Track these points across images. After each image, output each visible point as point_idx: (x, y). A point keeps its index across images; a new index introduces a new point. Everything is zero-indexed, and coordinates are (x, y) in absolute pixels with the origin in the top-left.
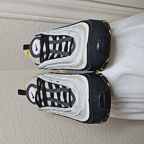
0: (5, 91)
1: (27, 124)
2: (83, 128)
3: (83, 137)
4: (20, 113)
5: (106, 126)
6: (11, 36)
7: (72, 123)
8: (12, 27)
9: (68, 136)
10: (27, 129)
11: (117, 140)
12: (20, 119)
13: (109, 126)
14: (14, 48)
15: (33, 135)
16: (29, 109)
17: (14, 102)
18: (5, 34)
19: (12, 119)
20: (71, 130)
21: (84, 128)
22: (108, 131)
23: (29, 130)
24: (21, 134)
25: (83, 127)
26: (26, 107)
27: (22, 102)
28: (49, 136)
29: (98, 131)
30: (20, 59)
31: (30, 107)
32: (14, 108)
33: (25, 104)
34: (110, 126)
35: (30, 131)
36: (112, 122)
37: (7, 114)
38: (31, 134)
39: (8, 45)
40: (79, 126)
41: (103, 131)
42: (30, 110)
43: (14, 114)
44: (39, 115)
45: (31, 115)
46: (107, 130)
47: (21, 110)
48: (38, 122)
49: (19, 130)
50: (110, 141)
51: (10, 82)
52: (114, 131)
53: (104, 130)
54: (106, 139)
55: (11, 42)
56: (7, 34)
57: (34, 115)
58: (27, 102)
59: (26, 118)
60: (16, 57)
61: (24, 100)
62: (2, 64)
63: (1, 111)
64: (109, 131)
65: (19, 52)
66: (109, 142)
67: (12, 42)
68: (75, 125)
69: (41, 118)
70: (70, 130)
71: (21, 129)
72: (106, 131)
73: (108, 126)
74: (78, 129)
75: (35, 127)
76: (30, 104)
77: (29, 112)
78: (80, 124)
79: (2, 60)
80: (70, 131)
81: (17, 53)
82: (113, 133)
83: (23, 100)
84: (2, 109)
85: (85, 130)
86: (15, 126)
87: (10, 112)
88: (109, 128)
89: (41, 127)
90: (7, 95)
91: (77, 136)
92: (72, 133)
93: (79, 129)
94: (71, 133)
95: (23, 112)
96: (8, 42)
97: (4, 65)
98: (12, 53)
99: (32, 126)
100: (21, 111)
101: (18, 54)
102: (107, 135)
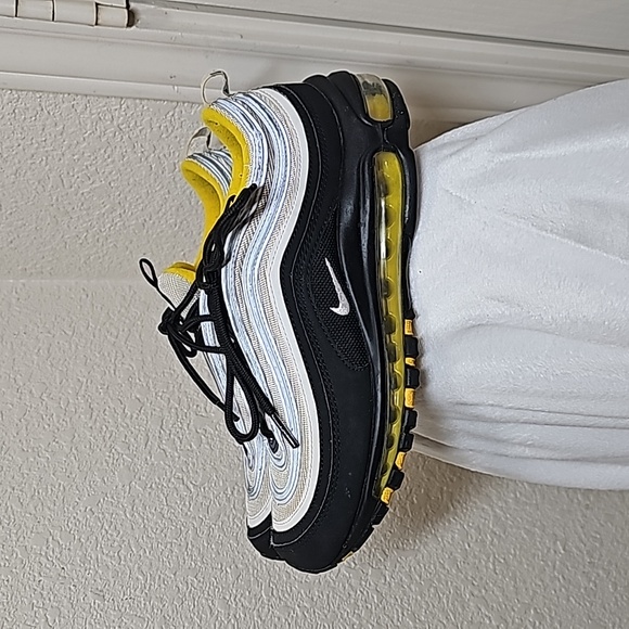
0: (106, 354)
3: (385, 539)
4: (157, 435)
5: (483, 509)
11: (521, 563)
14: (140, 201)
16: (192, 423)
17: (138, 396)
18: (102, 151)
21: (395, 510)
22: (489, 528)
26: (180, 417)
27: (168, 396)
29: (450, 522)
30: (164, 239)
31: (193, 416)
32: (135, 416)
33: (177, 406)
36: (512, 495)
39: (117, 188)
41: (468, 525)
42: (193, 429)
45: (194, 447)
46: (484, 524)
47: (161, 427)
50: (494, 564)
51: (127, 321)
52: (514, 530)
53: (473, 523)
54: (475, 557)
55: (127, 177)
56: (109, 149)
57: (208, 447)
58: (184, 398)
60: (150, 232)
61: (173, 391)
62: (101, 255)
65: (160, 214)
66: (487, 568)
67: (131, 180)
76: (195, 406)
77: (189, 433)
79: (101, 240)
81: (154, 218)
82: (507, 537)
83: (171, 389)
84: (94, 418)
85: (395, 515)
87: (121, 429)
88: (495, 516)
90: (113, 367)
95: (168, 432)
96: (115, 178)
97: (107, 258)
98: (134, 217)
100: (159, 428)
101: (157, 222)
102: (483, 541)
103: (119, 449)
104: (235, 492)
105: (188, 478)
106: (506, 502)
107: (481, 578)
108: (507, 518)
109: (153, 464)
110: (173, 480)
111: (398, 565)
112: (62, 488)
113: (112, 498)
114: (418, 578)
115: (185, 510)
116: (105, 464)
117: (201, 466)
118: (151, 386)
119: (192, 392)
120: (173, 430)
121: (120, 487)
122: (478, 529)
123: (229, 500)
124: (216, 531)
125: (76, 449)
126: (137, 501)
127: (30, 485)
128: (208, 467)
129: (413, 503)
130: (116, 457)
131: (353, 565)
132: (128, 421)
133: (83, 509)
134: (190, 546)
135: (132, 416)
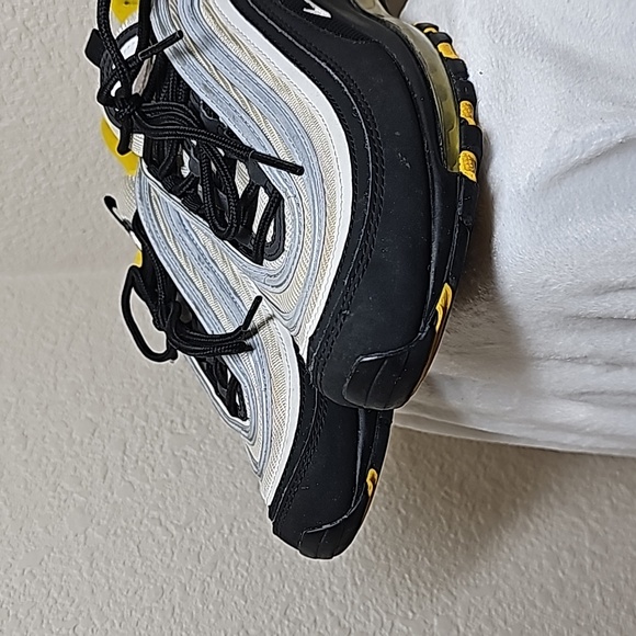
1: (153, 518)
2: (447, 535)
3: (449, 575)
4: (119, 463)
5: (573, 523)
6: (37, 74)
7: (386, 508)
8: (32, 21)
9: (368, 572)
10: (150, 540)
12: (115, 495)
13: (591, 522)
15: (180, 570)
16: (166, 444)
17: (89, 415)
18: (6, 67)
19: (79, 493)
20: (383, 542)
21: (456, 534)
22: (585, 546)
23: (160, 545)
24: (120, 565)
25: (446, 529)
26: (149, 437)
27: (130, 412)
28: (265, 576)
29: (532, 544)
31: (167, 436)
32: (86, 440)
33: (144, 424)
34: (597, 521)
35: (168, 551)
36: (607, 502)
37: (51, 469)
38: (172, 565)
40: (428, 524)
41: (557, 546)
42: (169, 451)
43: (85, 473)
44: (213, 472)
45: (172, 475)
46: (577, 542)
47: (124, 453)
48: (207, 506)
49: (111, 545)
50: (601, 595)
53: (564, 543)
54: (574, 588)
57: (190, 473)
58: (153, 413)
59: (148, 487)
61: (137, 406)
63: (24, 457)
64: (593, 549)
66: (593, 601)
67: (52, 113)
68: (405, 520)
69: (227, 488)
70: (379, 543)
71: (119, 542)
72: (575, 546)
73: (584, 520)
74: (420, 537)
75: (194, 529)
76: (169, 423)
77: (164, 458)
78: (433, 514)
80: (377, 550)
82: (611, 557)
83: (134, 402)
84: (28, 447)
85: (457, 542)
86: (90, 530)
87: (68, 459)
88: (591, 531)
89: (227, 531)
91: (417, 570)
92: (386, 556)
93: (425, 536)
94: (382, 557)
95: (134, 458)
96: (30, 110)
99: (177, 527)
100: (120, 454)
102: (581, 566)
103: (67, 487)
104: (235, 530)
105: (167, 517)
106: (602, 512)
107: (588, 617)
108: (606, 533)
109: (116, 502)
110: (145, 521)
111: (472, 610)
113: (61, 552)
114: (502, 624)
115: (167, 561)
116: (48, 508)
117: (183, 499)
118: (106, 400)
119: (163, 405)
120: (141, 456)
121: (71, 537)
122: (571, 550)
123: (227, 542)
124: (213, 586)
126: (96, 554)
128: (194, 501)
129: (479, 523)
130: (63, 497)
131: (410, 614)
132: (77, 448)
133: (19, 572)
134: (177, 610)
135: (82, 442)
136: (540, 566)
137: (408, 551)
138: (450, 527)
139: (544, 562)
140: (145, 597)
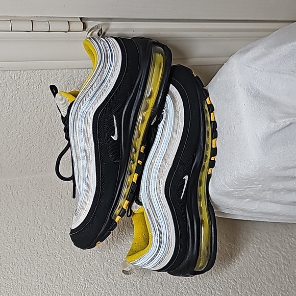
3: (233, 274)
5: (276, 253)
22: (281, 262)
29: (262, 262)
34: (285, 252)
36: (288, 245)
40: (224, 256)
41: (271, 262)
46: (279, 260)
50: (289, 279)
52: (294, 261)
54: (279, 277)
59: (123, 247)
64: (284, 262)
66: (286, 281)
72: (277, 262)
73: (280, 252)
78: (225, 252)
82: (291, 265)
88: (283, 256)
91: (222, 273)
93: (223, 261)
95: (117, 237)
102: (280, 269)
106: (286, 249)
107: (285, 287)
108: (288, 256)
109: (112, 253)
111: (243, 286)
112: (70, 271)
113: (96, 272)
114: (254, 291)
116: (89, 256)
121: (99, 266)
124: (150, 282)
125: (73, 251)
126: (108, 272)
127: (55, 272)
130: (94, 252)
131: (221, 289)
133: (83, 280)
134: (139, 291)
136: (266, 269)
137: (218, 266)
138: (232, 257)
139: (267, 268)
140: (127, 286)
